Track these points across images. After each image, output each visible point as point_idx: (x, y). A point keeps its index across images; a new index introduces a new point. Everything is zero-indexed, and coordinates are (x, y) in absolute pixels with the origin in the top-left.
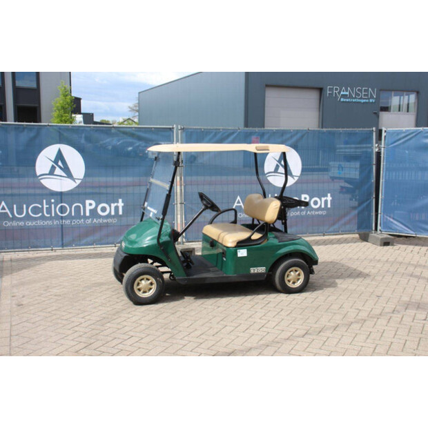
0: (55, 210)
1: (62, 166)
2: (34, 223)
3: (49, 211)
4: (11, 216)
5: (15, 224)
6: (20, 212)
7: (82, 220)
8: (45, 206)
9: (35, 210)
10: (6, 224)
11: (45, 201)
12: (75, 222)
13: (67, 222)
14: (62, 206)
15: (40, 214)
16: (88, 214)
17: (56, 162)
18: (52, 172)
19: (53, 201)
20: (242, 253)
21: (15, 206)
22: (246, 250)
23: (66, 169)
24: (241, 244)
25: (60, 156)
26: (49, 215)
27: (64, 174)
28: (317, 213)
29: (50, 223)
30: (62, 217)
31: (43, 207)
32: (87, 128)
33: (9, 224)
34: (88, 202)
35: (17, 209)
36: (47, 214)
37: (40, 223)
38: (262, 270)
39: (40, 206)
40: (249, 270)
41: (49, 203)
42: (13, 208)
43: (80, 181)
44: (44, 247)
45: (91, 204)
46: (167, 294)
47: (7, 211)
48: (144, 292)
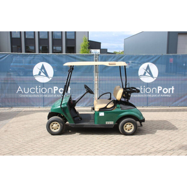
0: (41, 90)
1: (44, 72)
2: (32, 96)
3: (38, 91)
4: (23, 93)
5: (24, 96)
6: (26, 91)
7: (52, 95)
8: (37, 89)
9: (33, 90)
10: (21, 96)
11: (36, 87)
12: (49, 96)
13: (46, 96)
14: (43, 89)
15: (35, 92)
16: (54, 93)
17: (41, 70)
18: (39, 74)
19: (40, 86)
20: (102, 114)
21: (24, 88)
22: (104, 113)
23: (46, 73)
24: (101, 110)
25: (43, 67)
26: (38, 93)
27: (45, 75)
28: (166, 96)
29: (38, 96)
30: (44, 94)
31: (36, 89)
32: (55, 55)
33: (22, 96)
34: (55, 87)
35: (25, 89)
36: (37, 92)
37: (35, 96)
38: (112, 123)
39: (35, 89)
40: (105, 123)
41: (38, 87)
42: (24, 89)
43: (51, 78)
44: (36, 106)
45: (56, 89)
46: (70, 131)
47: (21, 90)
48: (55, 129)
